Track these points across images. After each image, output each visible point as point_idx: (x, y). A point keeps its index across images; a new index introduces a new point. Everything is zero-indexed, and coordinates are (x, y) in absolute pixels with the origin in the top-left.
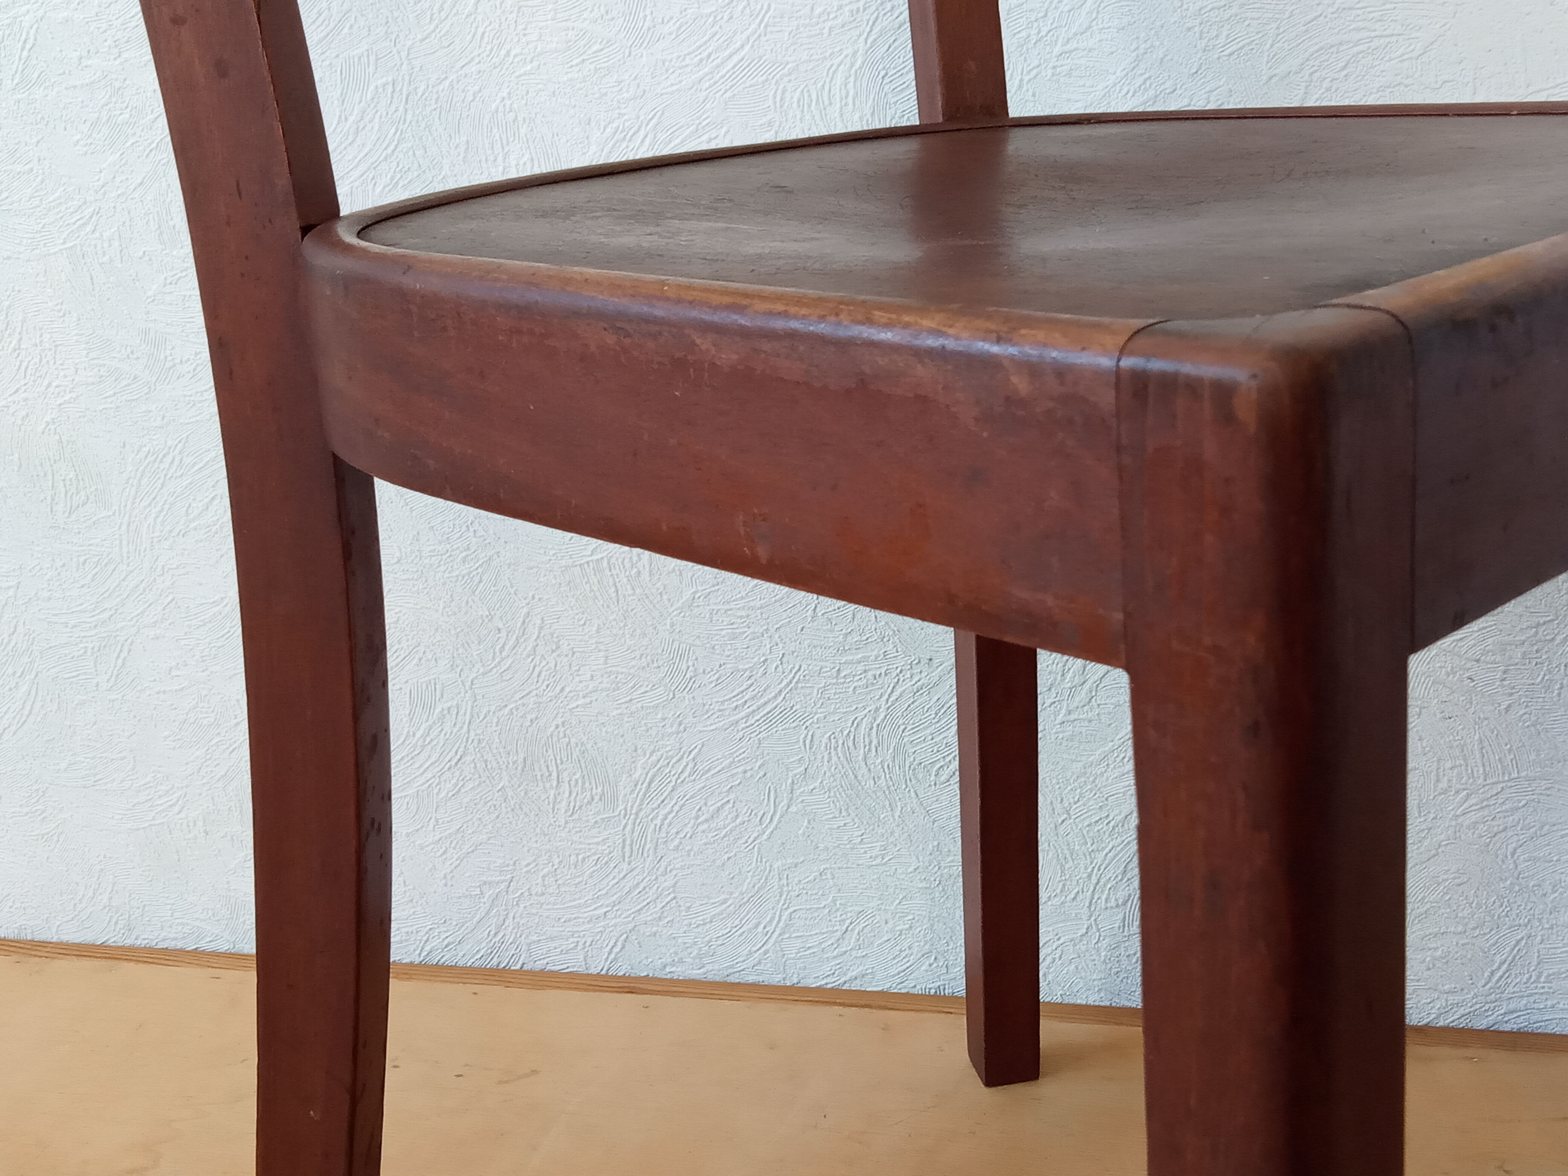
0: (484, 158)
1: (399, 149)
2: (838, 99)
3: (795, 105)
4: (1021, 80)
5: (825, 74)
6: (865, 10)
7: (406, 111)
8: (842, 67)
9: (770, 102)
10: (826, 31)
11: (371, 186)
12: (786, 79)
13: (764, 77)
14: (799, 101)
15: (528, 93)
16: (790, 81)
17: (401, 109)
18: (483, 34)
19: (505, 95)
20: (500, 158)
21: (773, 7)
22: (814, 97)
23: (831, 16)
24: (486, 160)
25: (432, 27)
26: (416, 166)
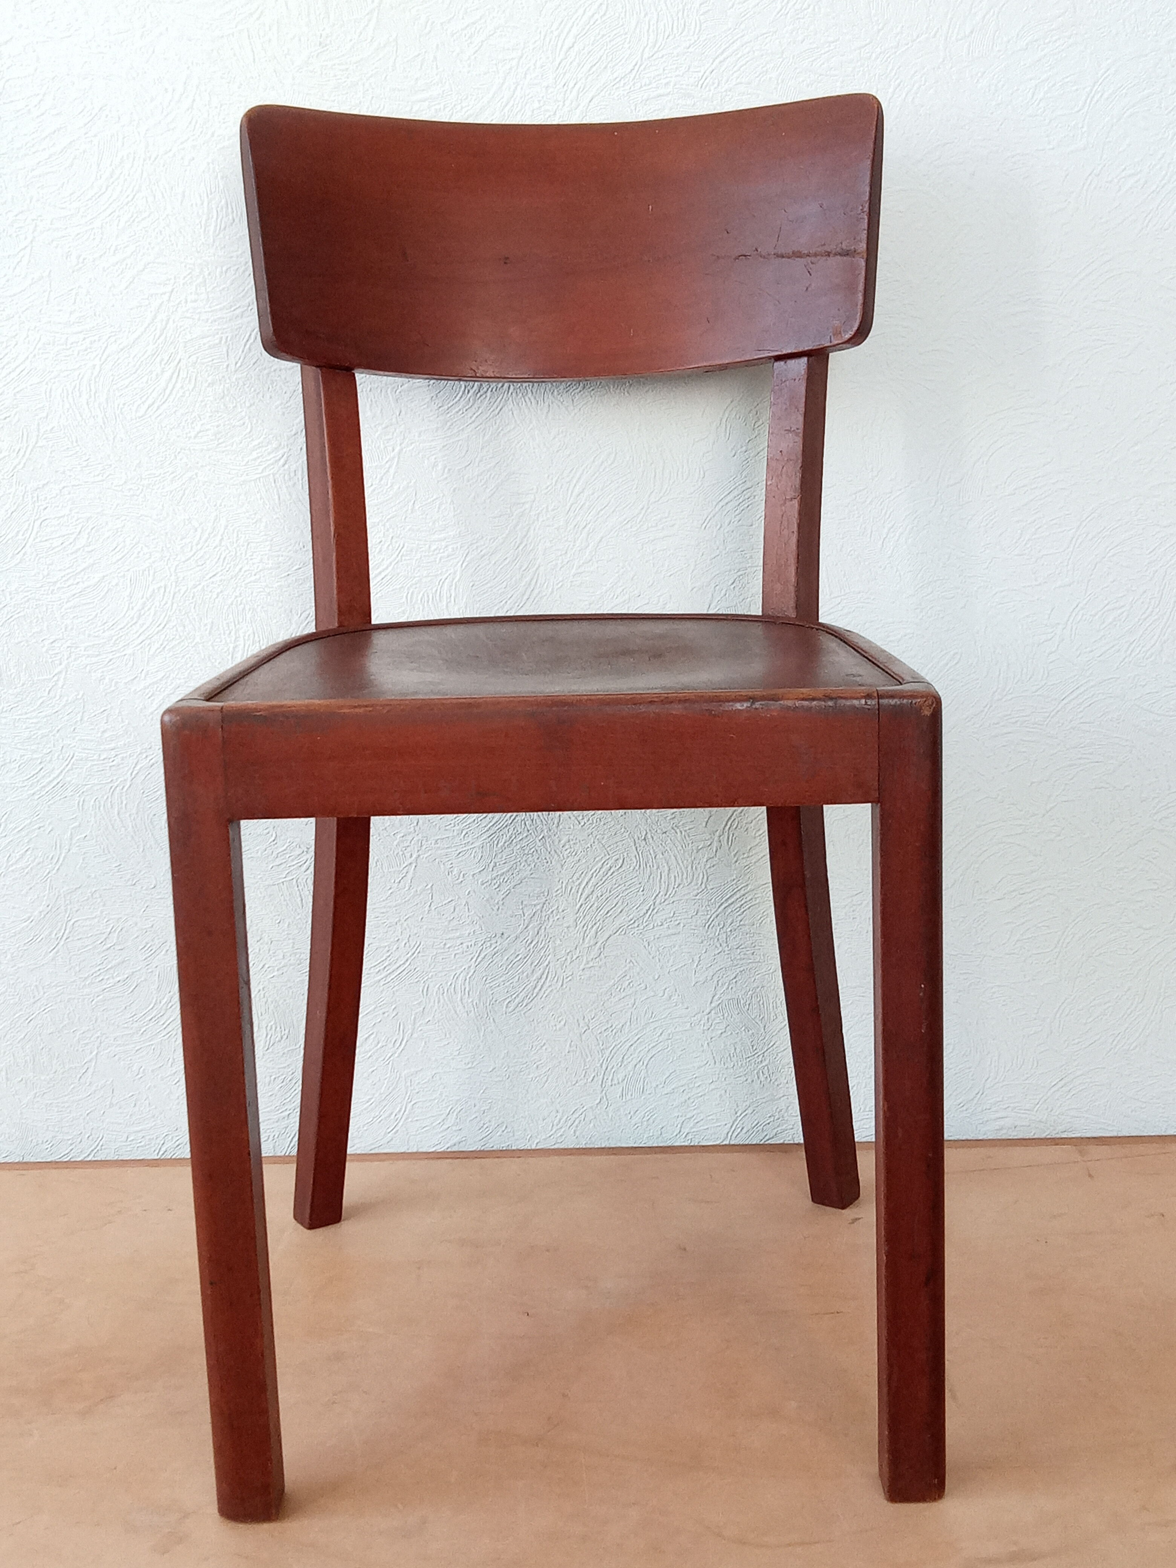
0: (222, 632)
1: (167, 626)
2: (445, 599)
3: (419, 602)
4: (553, 589)
5: (437, 584)
6: (461, 547)
7: (173, 604)
8: (447, 581)
9: (404, 599)
10: (438, 560)
11: (147, 649)
12: (414, 587)
13: (400, 586)
14: (422, 599)
15: (252, 593)
16: (416, 588)
17: (170, 602)
18: (225, 558)
19: (238, 594)
20: (233, 633)
21: (406, 545)
22: (431, 597)
23: (442, 551)
24: (224, 634)
25: (192, 553)
26: (177, 637)
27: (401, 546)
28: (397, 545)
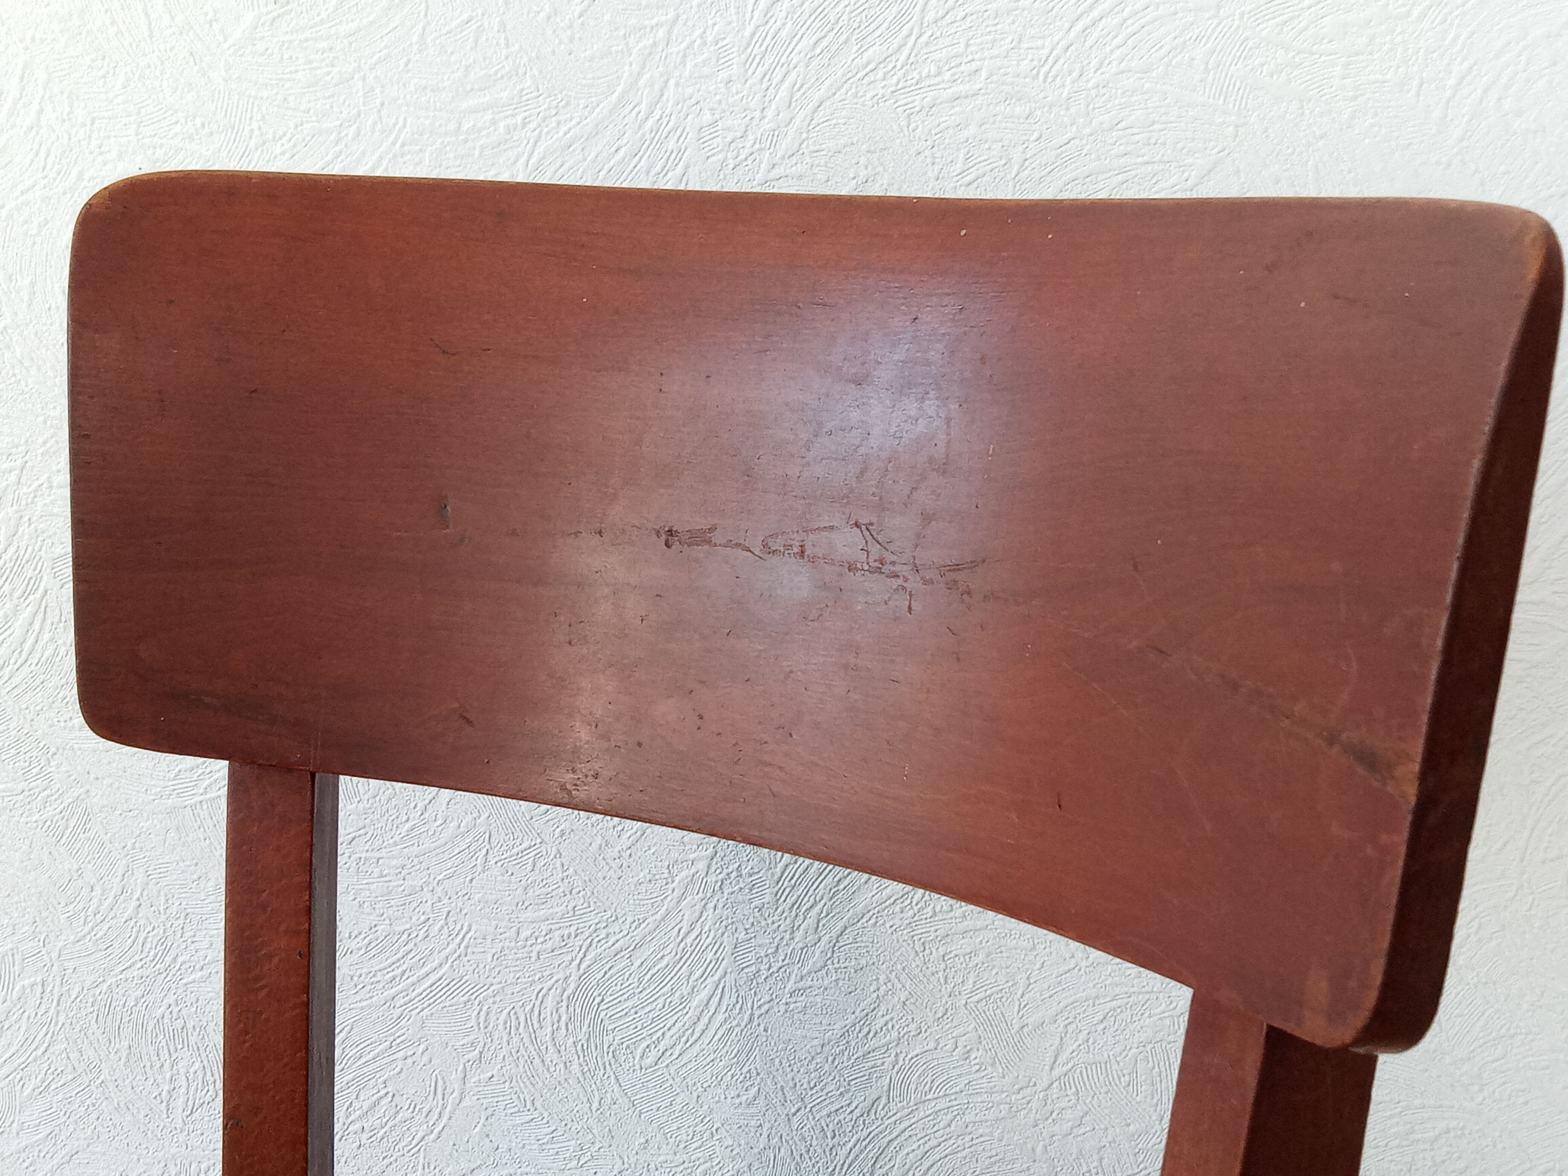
27: (465, 928)
28: (458, 927)
